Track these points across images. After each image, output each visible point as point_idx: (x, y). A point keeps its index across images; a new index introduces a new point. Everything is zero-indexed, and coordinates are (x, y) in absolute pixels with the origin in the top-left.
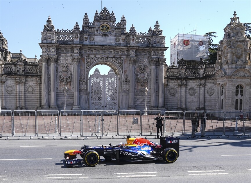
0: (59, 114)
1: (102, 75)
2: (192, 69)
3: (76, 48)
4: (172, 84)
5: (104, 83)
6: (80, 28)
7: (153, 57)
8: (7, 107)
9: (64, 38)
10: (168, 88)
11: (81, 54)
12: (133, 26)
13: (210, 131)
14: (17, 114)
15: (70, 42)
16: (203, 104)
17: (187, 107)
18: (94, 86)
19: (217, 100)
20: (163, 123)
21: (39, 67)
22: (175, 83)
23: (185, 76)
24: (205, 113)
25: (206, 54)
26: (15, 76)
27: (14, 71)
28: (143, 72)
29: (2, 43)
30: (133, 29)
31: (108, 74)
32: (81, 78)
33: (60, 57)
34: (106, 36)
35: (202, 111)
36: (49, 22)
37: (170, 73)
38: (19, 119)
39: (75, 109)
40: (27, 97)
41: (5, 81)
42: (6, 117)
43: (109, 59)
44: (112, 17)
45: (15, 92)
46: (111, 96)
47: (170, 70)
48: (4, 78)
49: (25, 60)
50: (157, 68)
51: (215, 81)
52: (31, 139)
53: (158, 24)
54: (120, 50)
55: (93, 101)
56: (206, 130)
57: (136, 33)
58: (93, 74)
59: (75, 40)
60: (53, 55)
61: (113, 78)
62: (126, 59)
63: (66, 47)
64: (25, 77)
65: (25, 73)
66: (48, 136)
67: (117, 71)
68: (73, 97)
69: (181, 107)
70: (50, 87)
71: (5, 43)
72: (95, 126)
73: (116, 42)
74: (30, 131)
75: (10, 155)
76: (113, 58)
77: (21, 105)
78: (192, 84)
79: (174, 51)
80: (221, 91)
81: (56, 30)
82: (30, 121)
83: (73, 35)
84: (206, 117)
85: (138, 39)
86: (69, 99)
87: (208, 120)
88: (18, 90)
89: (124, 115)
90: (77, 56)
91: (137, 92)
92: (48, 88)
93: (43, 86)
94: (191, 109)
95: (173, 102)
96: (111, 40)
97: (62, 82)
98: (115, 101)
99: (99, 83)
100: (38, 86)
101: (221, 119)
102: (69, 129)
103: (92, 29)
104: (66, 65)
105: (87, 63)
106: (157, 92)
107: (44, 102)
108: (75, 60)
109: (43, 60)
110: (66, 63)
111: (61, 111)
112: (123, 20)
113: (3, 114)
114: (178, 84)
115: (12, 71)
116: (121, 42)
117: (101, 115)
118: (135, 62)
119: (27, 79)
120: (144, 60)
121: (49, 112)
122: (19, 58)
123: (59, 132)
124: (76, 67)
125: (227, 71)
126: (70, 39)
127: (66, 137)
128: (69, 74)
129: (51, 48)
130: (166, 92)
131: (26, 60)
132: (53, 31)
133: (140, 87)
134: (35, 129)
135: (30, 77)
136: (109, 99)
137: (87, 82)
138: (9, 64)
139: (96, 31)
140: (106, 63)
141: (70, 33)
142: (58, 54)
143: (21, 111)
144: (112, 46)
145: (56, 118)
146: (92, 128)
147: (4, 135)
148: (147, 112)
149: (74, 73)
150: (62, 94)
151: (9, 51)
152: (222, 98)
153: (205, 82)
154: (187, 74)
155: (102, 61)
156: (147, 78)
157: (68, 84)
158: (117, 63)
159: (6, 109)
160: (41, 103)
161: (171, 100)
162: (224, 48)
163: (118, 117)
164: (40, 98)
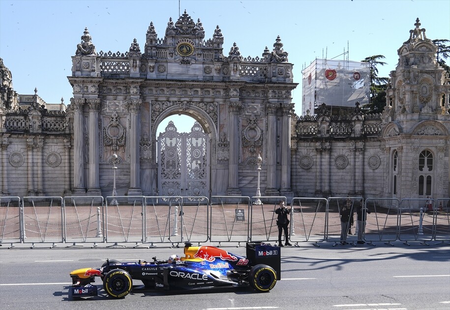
0: (103, 203)
1: (180, 133)
2: (341, 122)
3: (134, 85)
4: (306, 149)
5: (184, 147)
6: (140, 49)
7: (270, 100)
8: (11, 191)
9: (112, 67)
10: (298, 157)
11: (143, 96)
12: (235, 45)
13: (373, 233)
14: (28, 204)
15: (124, 74)
16: (361, 185)
17: (332, 191)
18: (165, 153)
19: (385, 177)
20: (289, 219)
21: (67, 119)
22: (310, 146)
23: (328, 135)
24: (364, 201)
25: (367, 94)
26: (25, 136)
27: (24, 127)
28: (253, 127)
29: (3, 77)
30: (235, 51)
31: (191, 131)
32: (143, 139)
33: (105, 101)
34: (187, 64)
35: (359, 198)
36: (85, 38)
37: (301, 129)
38: (33, 213)
39: (132, 195)
40: (46, 172)
41: (8, 145)
42: (10, 209)
43: (193, 105)
44: (197, 29)
45: (25, 164)
46: (196, 170)
47: (301, 124)
48: (5, 140)
49: (43, 106)
50: (279, 120)
51: (383, 143)
52: (54, 248)
53: (280, 42)
54: (213, 89)
55: (164, 180)
56: (366, 231)
57: (240, 57)
58: (165, 131)
59: (132, 71)
60: (93, 98)
61: (200, 139)
62: (223, 105)
63: (116, 83)
64: (43, 137)
65: (43, 130)
66: (84, 242)
67: (206, 125)
68: (128, 173)
69: (321, 191)
70: (88, 155)
71: (8, 76)
72: (168, 224)
73: (204, 75)
74: (53, 234)
75: (17, 276)
76: (200, 102)
77: (36, 187)
78: (341, 149)
79: (309, 90)
80: (392, 162)
81: (99, 53)
82: (53, 215)
83: (129, 62)
84: (366, 208)
85: (244, 69)
86: (122, 177)
87: (369, 213)
88: (30, 161)
89: (220, 204)
90: (136, 99)
91: (242, 162)
92: (84, 156)
93: (75, 154)
94: (339, 194)
95: (307, 181)
96: (196, 70)
97: (109, 146)
98: (203, 180)
99: (175, 147)
100: (67, 154)
101: (393, 212)
102: (121, 230)
103: (163, 51)
104: (115, 115)
105: (154, 111)
106: (279, 164)
107: (77, 182)
108: (132, 107)
109: (75, 107)
110: (117, 113)
111: (108, 198)
112: (218, 36)
113: (4, 204)
114: (316, 149)
115: (19, 127)
116: (214, 73)
117: (178, 205)
118: (239, 110)
119: (47, 140)
120: (255, 107)
121: (86, 199)
122: (31, 104)
123: (104, 236)
124: (135, 118)
125: (404, 126)
126: (123, 68)
127: (116, 244)
128: (121, 131)
129: (90, 86)
130: (294, 163)
131: (46, 106)
132: (93, 55)
133: (248, 155)
134: (61, 230)
135: (52, 137)
136: (192, 176)
137: (153, 146)
138: (15, 114)
139: (170, 54)
140: (187, 111)
141: (123, 59)
142: (102, 96)
143: (37, 199)
144: (198, 81)
145: (99, 211)
146: (162, 227)
147: (6, 241)
148: (260, 199)
149: (131, 130)
150: (109, 167)
151: (15, 92)
152: (395, 173)
153: (364, 145)
154: (332, 131)
155: (181, 109)
156: (260, 138)
157: (120, 149)
158: (208, 111)
159: (9, 194)
160: (72, 183)
161: (303, 177)
162: (399, 84)
163: (209, 209)
164: (70, 174)
